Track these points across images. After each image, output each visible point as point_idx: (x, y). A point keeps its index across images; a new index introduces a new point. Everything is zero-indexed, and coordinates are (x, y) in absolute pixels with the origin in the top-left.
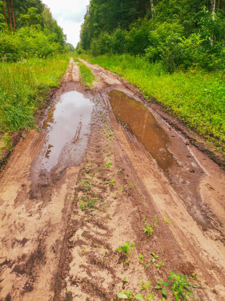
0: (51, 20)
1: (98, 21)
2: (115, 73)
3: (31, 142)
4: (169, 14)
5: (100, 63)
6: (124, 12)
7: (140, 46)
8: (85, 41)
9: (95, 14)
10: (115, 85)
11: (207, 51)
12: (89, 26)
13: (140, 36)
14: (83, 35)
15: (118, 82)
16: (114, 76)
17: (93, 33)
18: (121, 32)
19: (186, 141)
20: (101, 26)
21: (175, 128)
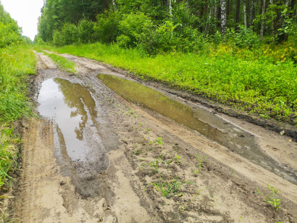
0: (3, 12)
1: (57, 14)
2: (93, 59)
3: (38, 132)
4: (132, 7)
5: (69, 52)
6: (85, 6)
7: (110, 35)
8: (44, 33)
9: (53, 6)
10: (100, 70)
11: (181, 35)
12: (48, 18)
13: (108, 26)
14: (42, 27)
15: (101, 67)
16: (93, 62)
17: (53, 25)
18: (87, 23)
19: (211, 110)
20: (62, 19)
21: (191, 100)
